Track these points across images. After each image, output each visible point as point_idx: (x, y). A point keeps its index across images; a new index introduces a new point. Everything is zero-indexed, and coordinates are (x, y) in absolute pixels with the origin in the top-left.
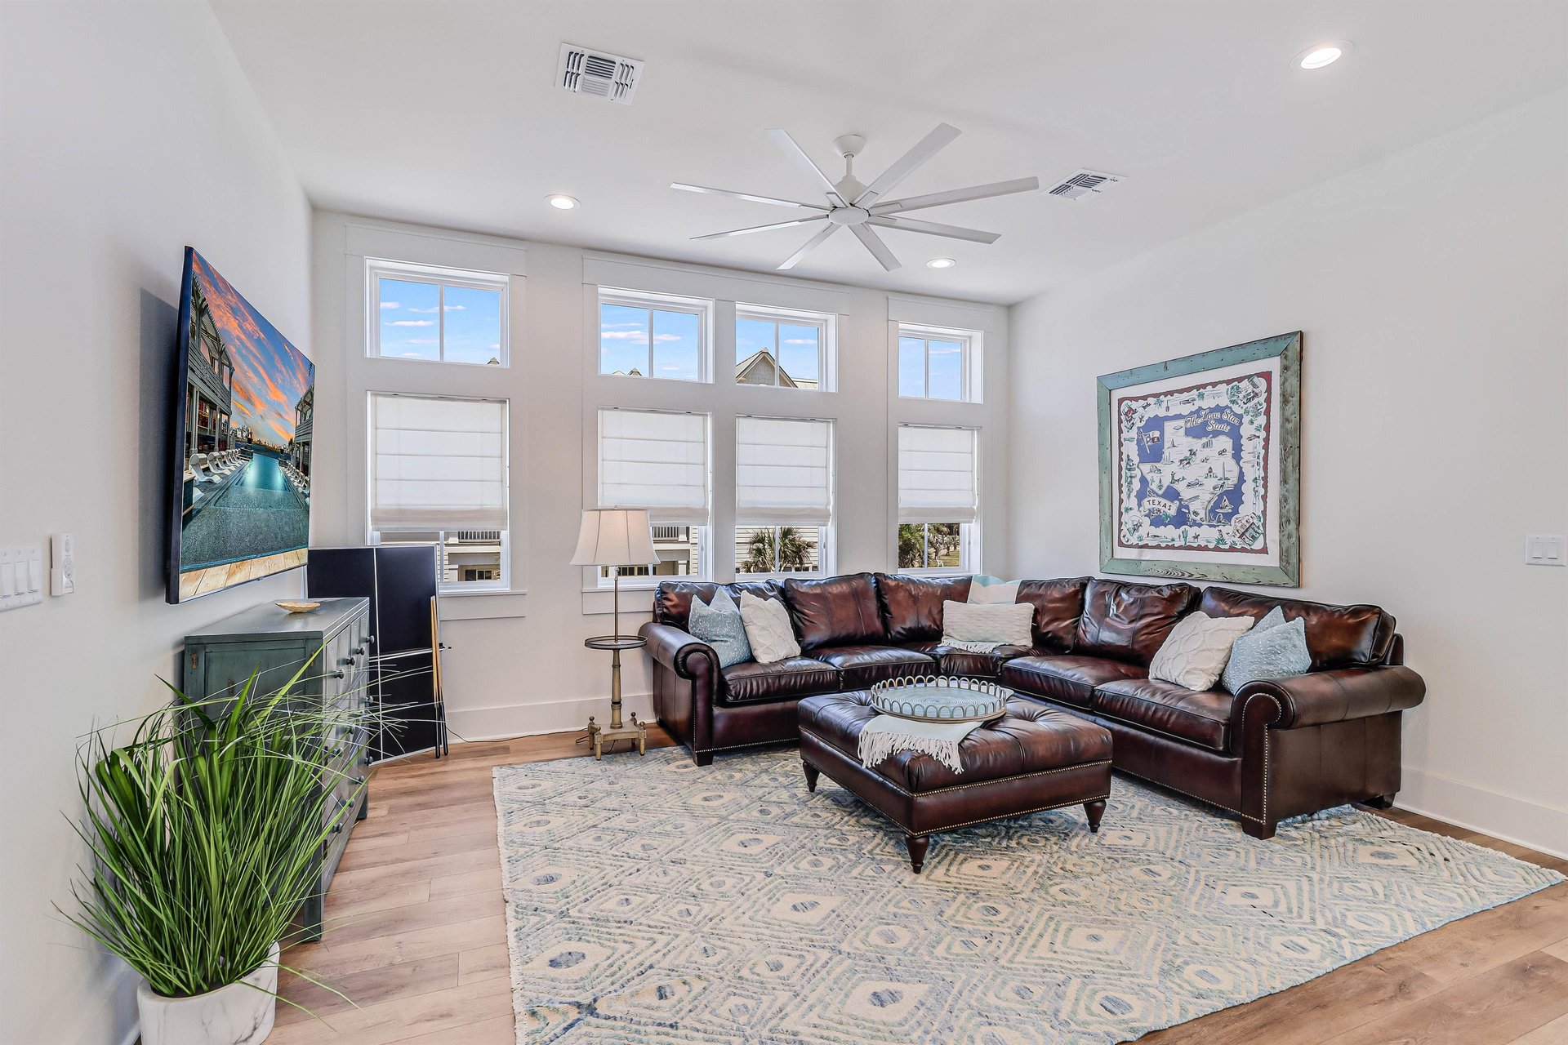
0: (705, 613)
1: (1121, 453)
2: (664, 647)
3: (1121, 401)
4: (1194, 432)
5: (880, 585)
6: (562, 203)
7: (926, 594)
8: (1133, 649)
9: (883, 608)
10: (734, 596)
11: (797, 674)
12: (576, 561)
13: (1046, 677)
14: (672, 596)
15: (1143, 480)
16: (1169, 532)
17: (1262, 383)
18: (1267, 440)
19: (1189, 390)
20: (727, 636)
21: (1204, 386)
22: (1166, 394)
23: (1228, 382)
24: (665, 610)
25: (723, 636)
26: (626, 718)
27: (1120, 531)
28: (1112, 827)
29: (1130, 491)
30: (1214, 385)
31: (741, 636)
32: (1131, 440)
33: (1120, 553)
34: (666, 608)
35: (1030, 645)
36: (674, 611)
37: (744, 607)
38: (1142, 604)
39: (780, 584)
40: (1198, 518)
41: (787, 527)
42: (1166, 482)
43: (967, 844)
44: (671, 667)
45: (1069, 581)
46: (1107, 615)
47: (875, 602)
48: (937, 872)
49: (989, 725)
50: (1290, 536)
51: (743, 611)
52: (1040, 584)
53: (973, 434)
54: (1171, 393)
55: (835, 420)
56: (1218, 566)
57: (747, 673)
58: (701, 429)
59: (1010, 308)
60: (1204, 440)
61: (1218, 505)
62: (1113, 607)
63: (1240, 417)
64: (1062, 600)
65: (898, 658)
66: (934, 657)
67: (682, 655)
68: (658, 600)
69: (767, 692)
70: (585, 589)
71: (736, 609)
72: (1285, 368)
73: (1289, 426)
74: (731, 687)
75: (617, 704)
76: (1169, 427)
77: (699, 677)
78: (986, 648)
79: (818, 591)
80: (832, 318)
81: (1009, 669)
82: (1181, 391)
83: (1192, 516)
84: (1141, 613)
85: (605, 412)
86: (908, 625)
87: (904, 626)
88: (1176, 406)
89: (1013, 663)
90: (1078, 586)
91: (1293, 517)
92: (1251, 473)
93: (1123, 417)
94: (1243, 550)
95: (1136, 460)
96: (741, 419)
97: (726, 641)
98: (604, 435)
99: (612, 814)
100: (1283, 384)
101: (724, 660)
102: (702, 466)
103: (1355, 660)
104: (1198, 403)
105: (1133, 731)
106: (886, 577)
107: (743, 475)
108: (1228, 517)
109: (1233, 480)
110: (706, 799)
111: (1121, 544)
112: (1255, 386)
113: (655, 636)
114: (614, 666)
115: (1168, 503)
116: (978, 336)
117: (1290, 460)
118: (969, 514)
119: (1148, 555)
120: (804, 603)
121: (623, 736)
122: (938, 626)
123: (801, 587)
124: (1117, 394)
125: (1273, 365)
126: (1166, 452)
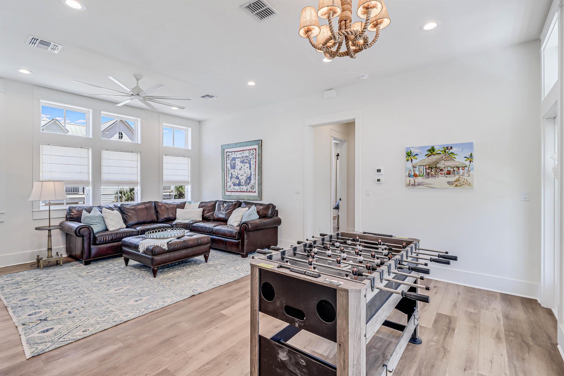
0: (88, 216)
1: (227, 166)
2: (71, 228)
3: (227, 152)
4: (242, 162)
5: (156, 205)
6: (25, 71)
7: (171, 208)
8: (225, 218)
9: (157, 212)
10: (100, 210)
11: (123, 233)
12: (31, 199)
13: (202, 227)
14: (74, 211)
15: (231, 174)
16: (237, 188)
17: (254, 151)
18: (256, 165)
19: (241, 151)
20: (97, 223)
21: (244, 150)
22: (236, 151)
23: (248, 150)
24: (71, 216)
25: (95, 223)
26: (54, 254)
27: (227, 187)
28: (211, 261)
29: (229, 177)
30: (246, 150)
31: (103, 223)
32: (229, 163)
33: (227, 193)
34: (72, 215)
35: (201, 220)
36: (75, 216)
37: (104, 213)
38: (228, 206)
39: (119, 206)
40: (243, 184)
41: (132, 187)
42: (236, 175)
43: (171, 270)
44: (74, 235)
45: (213, 201)
46: (220, 210)
47: (154, 210)
48: (160, 277)
49: (178, 238)
50: (260, 188)
51: (103, 215)
52: (205, 203)
53: (188, 159)
54: (237, 151)
55: (140, 153)
56: (247, 196)
57: (104, 234)
58: (87, 154)
59: (200, 122)
60: (244, 164)
61: (246, 181)
62: (222, 208)
63: (251, 159)
64: (210, 207)
65: (159, 226)
66: (172, 225)
67: (78, 229)
68: (68, 213)
69: (112, 240)
70: (34, 210)
71: (101, 214)
72: (259, 148)
73: (259, 162)
74: (98, 239)
75: (50, 249)
76: (237, 160)
77: (85, 236)
78: (187, 221)
79: (133, 207)
80: (139, 120)
81: (193, 226)
82: (239, 151)
83: (242, 183)
84: (228, 209)
85: (43, 146)
86: (165, 217)
87: (164, 217)
88: (238, 155)
89: (194, 225)
90: (215, 202)
91: (260, 184)
92: (253, 173)
93: (227, 157)
94: (251, 192)
95: (230, 168)
96: (104, 151)
97: (96, 224)
98: (43, 154)
99: (49, 281)
100: (258, 152)
101: (95, 231)
102: (88, 166)
103: (267, 216)
104: (243, 155)
105: (220, 238)
106: (158, 202)
107: (104, 170)
108: (249, 183)
109: (249, 175)
110: (87, 273)
111: (227, 191)
112: (253, 152)
113: (66, 225)
114: (48, 236)
115: (237, 180)
116: (190, 129)
117: (260, 170)
118: (187, 183)
119: (233, 194)
120: (128, 211)
121: (53, 260)
122: (175, 217)
123: (127, 207)
124: (226, 150)
125: (256, 147)
126: (236, 166)
